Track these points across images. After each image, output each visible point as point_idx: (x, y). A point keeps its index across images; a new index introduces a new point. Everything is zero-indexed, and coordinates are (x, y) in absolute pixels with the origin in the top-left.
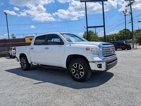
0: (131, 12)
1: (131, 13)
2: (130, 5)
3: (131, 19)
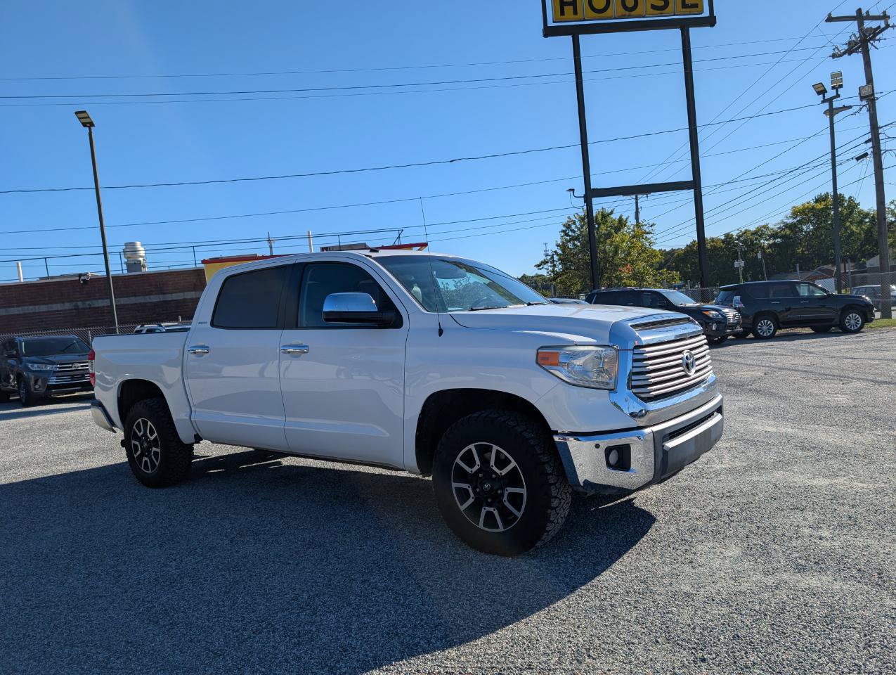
0: (867, 91)
1: (869, 99)
2: (862, 44)
3: (869, 136)
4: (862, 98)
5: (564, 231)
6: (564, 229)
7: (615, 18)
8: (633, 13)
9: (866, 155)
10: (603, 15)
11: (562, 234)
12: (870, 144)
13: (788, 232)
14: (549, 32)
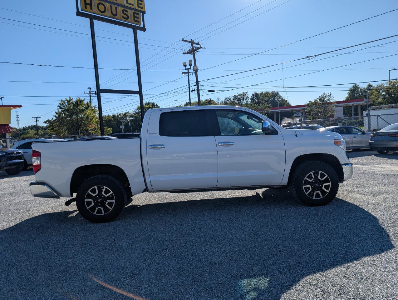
0: (196, 68)
1: (196, 71)
2: (193, 51)
3: (196, 84)
4: (194, 70)
5: (59, 106)
6: (60, 105)
7: (108, 17)
8: (115, 17)
9: (194, 90)
10: (103, 14)
11: (59, 108)
12: (196, 87)
13: (137, 115)
14: (79, 14)
